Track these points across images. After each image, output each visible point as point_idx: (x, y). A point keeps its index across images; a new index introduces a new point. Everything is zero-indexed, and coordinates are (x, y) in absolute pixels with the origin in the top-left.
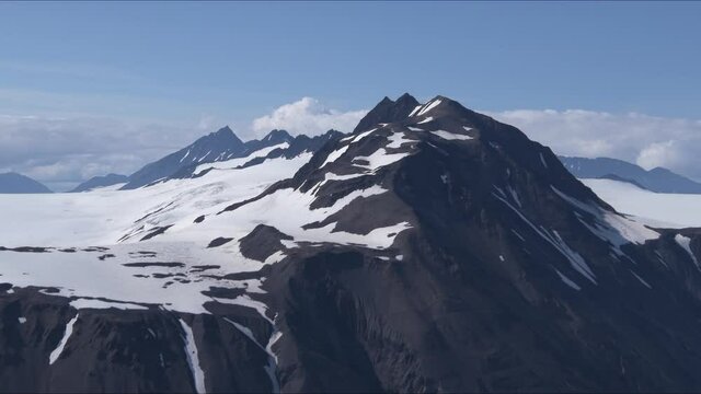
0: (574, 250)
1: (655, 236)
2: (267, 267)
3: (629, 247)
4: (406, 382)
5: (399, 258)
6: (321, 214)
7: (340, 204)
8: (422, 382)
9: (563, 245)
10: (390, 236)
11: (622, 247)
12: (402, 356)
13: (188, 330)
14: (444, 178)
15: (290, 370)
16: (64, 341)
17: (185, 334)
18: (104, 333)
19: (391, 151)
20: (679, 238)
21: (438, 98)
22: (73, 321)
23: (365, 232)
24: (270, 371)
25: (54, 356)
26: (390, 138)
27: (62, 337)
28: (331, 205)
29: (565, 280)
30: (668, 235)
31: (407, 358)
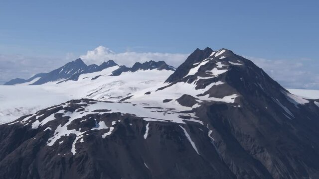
0: (284, 106)
1: (308, 102)
2: (194, 109)
3: (299, 105)
4: (253, 148)
5: (239, 106)
6: (201, 91)
7: (208, 88)
8: (258, 148)
9: (280, 104)
10: (232, 99)
11: (298, 105)
12: (250, 139)
13: (184, 129)
14: (241, 79)
15: (220, 142)
16: (147, 131)
17: (183, 130)
18: (160, 129)
19: (219, 69)
20: (315, 102)
21: (223, 49)
22: (148, 125)
23: (222, 98)
24: (213, 143)
25: (145, 136)
26: (216, 64)
27: (146, 130)
28: (204, 88)
29: (286, 116)
30: (312, 101)
31: (251, 140)
